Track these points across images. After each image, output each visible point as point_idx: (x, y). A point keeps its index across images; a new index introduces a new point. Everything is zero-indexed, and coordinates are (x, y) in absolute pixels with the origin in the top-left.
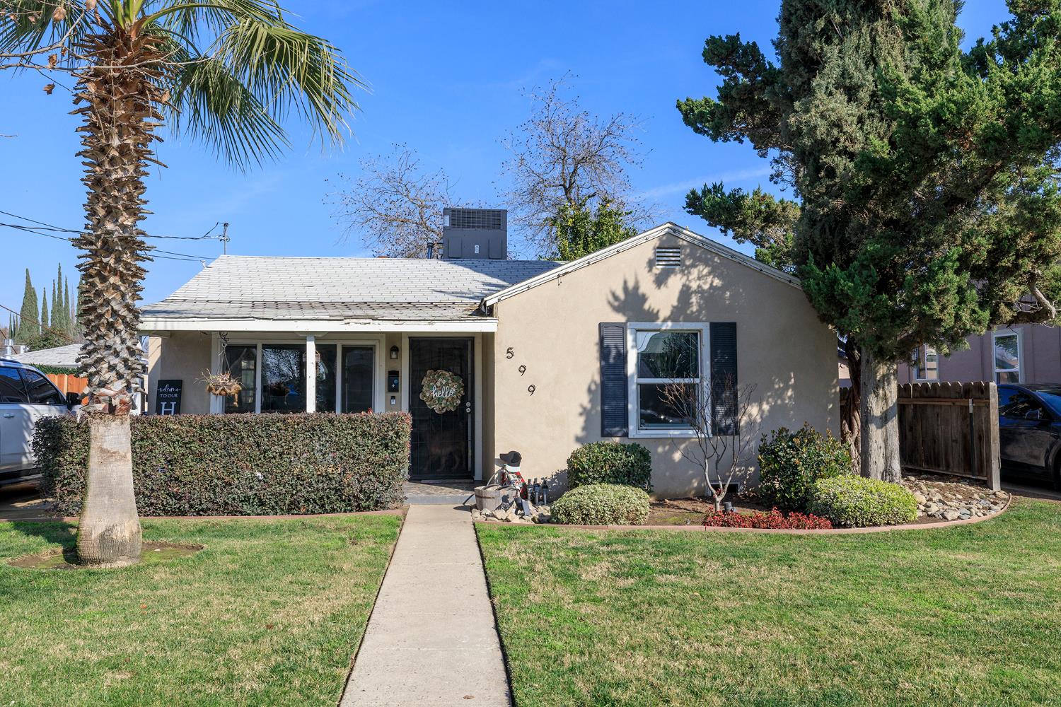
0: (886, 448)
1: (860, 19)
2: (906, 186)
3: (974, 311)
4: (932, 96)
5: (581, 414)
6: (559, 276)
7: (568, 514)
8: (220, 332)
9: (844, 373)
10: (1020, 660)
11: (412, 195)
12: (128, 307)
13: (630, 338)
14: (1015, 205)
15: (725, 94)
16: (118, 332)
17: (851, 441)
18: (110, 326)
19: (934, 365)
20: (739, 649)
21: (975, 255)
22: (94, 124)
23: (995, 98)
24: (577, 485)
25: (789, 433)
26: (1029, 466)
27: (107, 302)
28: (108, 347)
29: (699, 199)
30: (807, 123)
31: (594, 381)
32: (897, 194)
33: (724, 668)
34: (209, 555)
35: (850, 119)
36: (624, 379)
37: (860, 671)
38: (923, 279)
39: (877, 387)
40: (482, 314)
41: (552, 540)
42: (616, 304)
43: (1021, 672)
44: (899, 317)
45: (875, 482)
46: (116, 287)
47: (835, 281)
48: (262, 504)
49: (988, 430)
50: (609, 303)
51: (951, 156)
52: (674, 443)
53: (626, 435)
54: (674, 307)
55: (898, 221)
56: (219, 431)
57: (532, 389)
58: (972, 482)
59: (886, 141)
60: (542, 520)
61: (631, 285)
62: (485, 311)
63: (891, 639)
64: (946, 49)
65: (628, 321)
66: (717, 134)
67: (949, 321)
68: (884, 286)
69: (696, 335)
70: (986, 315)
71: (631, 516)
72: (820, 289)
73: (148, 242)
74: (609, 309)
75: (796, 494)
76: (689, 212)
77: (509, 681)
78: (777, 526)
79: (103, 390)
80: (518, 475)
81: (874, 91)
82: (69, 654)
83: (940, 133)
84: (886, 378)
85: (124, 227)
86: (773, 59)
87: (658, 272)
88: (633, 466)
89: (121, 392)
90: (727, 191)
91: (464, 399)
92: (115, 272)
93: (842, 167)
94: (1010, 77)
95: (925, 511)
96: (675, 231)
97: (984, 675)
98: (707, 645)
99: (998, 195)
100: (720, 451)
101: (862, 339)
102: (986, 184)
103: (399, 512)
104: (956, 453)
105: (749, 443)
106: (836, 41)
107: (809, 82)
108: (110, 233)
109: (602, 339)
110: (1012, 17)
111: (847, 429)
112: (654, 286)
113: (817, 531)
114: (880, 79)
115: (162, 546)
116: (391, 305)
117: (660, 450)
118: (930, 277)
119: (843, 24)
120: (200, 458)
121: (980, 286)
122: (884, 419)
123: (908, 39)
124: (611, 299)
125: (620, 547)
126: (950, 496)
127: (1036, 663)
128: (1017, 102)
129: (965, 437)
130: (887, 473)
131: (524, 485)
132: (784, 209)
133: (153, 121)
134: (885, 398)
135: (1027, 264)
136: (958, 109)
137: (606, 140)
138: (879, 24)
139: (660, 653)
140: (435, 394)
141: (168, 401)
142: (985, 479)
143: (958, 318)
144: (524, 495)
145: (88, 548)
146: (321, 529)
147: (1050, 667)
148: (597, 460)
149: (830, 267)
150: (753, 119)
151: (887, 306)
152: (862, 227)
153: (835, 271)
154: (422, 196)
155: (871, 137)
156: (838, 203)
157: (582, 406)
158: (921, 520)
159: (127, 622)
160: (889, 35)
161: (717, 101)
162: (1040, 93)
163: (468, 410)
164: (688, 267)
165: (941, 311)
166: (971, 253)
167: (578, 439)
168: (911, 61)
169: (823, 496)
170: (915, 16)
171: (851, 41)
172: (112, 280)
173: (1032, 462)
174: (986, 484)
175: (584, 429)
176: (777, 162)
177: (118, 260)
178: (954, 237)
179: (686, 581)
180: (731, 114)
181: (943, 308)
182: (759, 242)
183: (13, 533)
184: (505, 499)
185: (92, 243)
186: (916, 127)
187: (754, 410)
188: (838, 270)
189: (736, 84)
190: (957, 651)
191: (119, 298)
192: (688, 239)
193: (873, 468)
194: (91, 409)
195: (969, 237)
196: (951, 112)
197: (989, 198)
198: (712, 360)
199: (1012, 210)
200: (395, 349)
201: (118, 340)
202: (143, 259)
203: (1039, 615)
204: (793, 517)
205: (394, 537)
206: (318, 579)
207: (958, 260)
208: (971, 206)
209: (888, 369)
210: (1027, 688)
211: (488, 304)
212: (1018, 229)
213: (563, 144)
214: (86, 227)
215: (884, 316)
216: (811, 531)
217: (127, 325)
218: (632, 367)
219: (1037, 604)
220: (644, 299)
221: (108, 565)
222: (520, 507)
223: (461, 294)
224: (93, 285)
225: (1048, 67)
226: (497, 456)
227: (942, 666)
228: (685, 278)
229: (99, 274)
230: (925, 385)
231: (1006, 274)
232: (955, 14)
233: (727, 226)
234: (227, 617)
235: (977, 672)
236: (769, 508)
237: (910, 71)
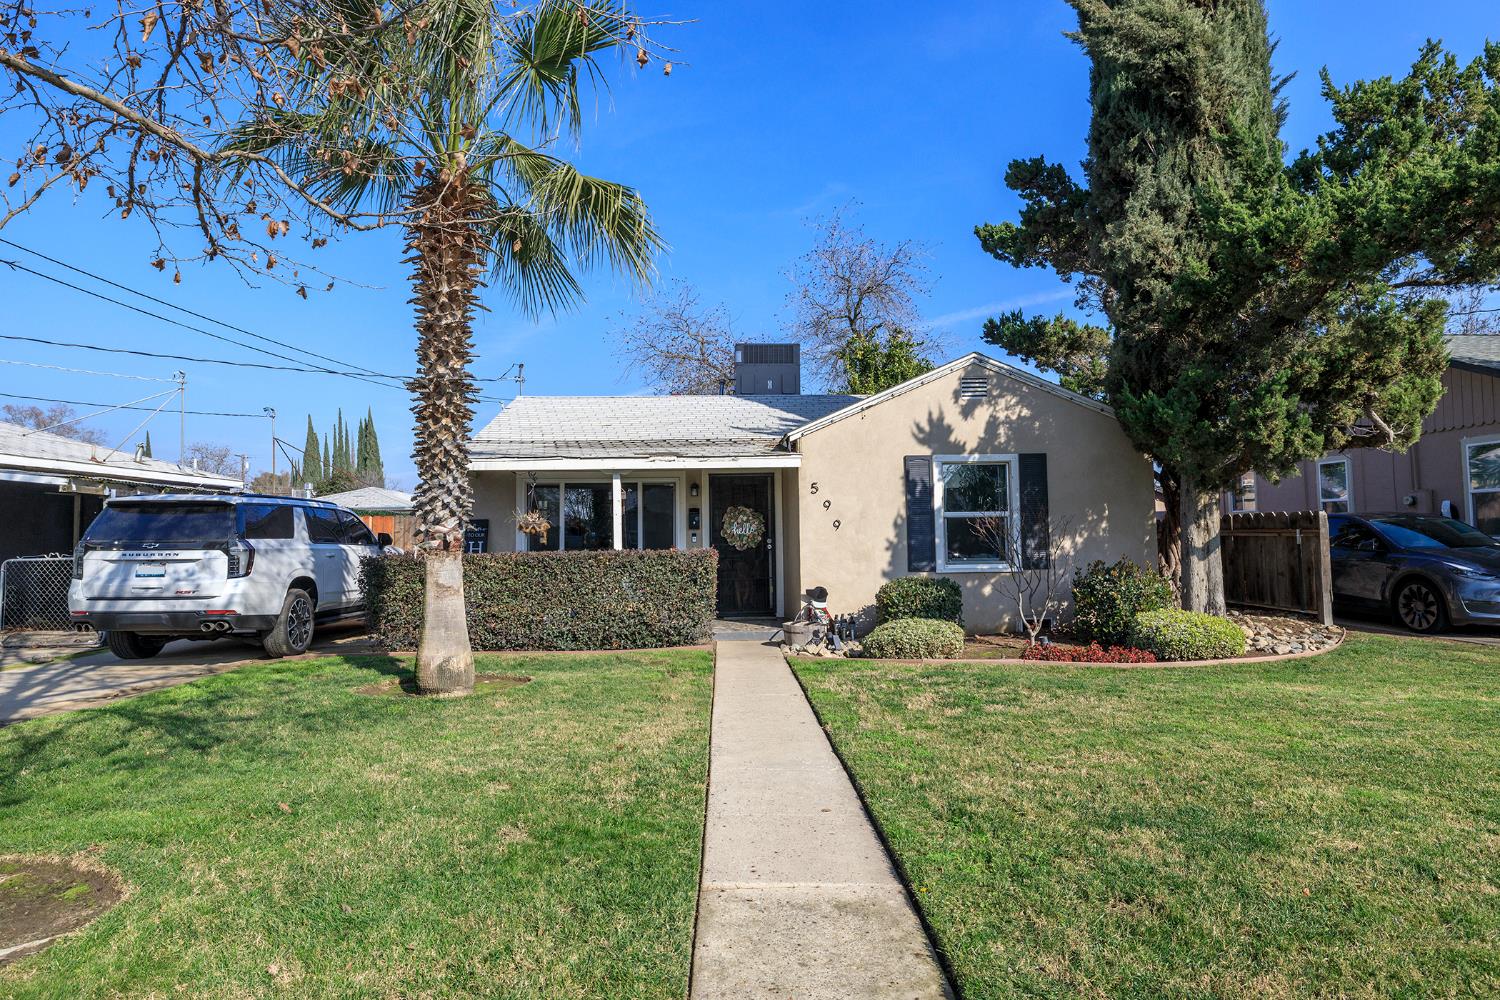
0: (1209, 580)
1: (1176, 136)
2: (1228, 308)
3: (1306, 436)
4: (1257, 214)
5: (887, 549)
6: (863, 410)
7: (881, 648)
8: (529, 471)
9: (1160, 506)
10: (1374, 782)
11: (693, 331)
12: (459, 447)
13: (936, 471)
14: (1350, 324)
15: (1028, 217)
16: (450, 471)
17: (1168, 574)
18: (443, 466)
19: (1252, 496)
20: (1084, 771)
21: (1307, 378)
22: (425, 273)
23: (1326, 214)
24: (886, 621)
25: (1106, 566)
26: (1363, 600)
27: (440, 443)
28: (442, 486)
29: (997, 327)
30: (1121, 247)
31: (899, 516)
32: (1220, 317)
33: (1073, 787)
34: (540, 684)
35: (1166, 241)
36: (931, 512)
37: (1212, 790)
38: (1247, 405)
39: (1198, 518)
40: (786, 449)
41: (869, 673)
42: (921, 436)
43: (1380, 792)
44: (1224, 443)
45: (1198, 614)
46: (447, 428)
47: (1153, 409)
48: (575, 639)
49: (1318, 561)
50: (914, 435)
51: (1278, 275)
52: (984, 577)
53: (933, 569)
54: (981, 439)
55: (1220, 344)
56: (533, 568)
57: (837, 525)
58: (1301, 617)
59: (1205, 262)
60: (853, 655)
61: (935, 416)
62: (787, 446)
63: (1239, 763)
64: (1270, 166)
65: (933, 453)
66: (1020, 259)
67: (1277, 445)
68: (1205, 412)
69: (1004, 466)
70: (1321, 439)
71: (946, 650)
72: (1137, 418)
73: (476, 385)
74: (913, 442)
75: (1114, 628)
76: (987, 342)
77: (861, 797)
78: (1098, 660)
79: (438, 527)
80: (825, 610)
81: (1192, 211)
82: (447, 768)
83: (1268, 253)
84: (1208, 507)
85: (454, 370)
86: (1081, 180)
87: (964, 403)
88: (944, 600)
89: (454, 529)
90: (1027, 319)
91: (765, 536)
92: (446, 413)
93: (1158, 290)
94: (1341, 192)
95: (1253, 645)
96: (981, 361)
97: (1339, 795)
98: (1051, 767)
99: (1329, 315)
100: (1034, 585)
101: (1183, 468)
102: (1317, 304)
103: (709, 648)
104: (1283, 588)
105: (1063, 576)
106: (1150, 160)
107: (1121, 204)
108: (441, 376)
109: (907, 472)
110: (1340, 126)
111: (1164, 563)
112: (961, 417)
113: (1141, 665)
114: (1200, 198)
115: (490, 678)
116: (689, 443)
117: (969, 584)
118: (1257, 401)
119: (1157, 143)
120: (515, 595)
121: (1310, 410)
122: (1206, 551)
123: (1228, 157)
124: (916, 431)
125: (942, 680)
126: (1280, 630)
127: (1396, 785)
128: (1351, 218)
129: (1292, 569)
130: (1211, 606)
131: (831, 620)
132: (1089, 335)
133: (478, 267)
134: (1207, 529)
135: (1363, 386)
136: (1287, 227)
137: (892, 268)
138: (1196, 141)
139: (1004, 775)
140: (736, 531)
141: (476, 540)
142: (1315, 613)
143: (1288, 443)
144: (831, 628)
145: (428, 678)
146: (637, 663)
147: (1408, 788)
148: (907, 595)
149: (1147, 394)
150: (1058, 243)
151: (1210, 432)
152: (1182, 351)
153: (1152, 399)
154: (704, 331)
155: (1189, 258)
156: (1155, 327)
157: (888, 540)
158: (1249, 654)
159: (486, 743)
160: (1207, 151)
161: (1020, 226)
162: (1376, 208)
163: (769, 547)
164: (995, 397)
165: (1269, 437)
166: (1302, 375)
167: (885, 574)
168: (1231, 177)
169: (1145, 630)
170: (1236, 133)
171: (1166, 160)
172: (444, 421)
173: (1367, 595)
174: (1317, 618)
175: (890, 564)
176: (1082, 286)
177: (449, 402)
178: (1282, 360)
179: (1015, 710)
180: (1034, 239)
181: (1272, 434)
182: (1064, 370)
183: (346, 666)
184: (816, 633)
185: (425, 387)
186: (1241, 247)
187: (1067, 544)
188: (1155, 396)
189: (1040, 208)
190: (1308, 773)
191: (450, 438)
192: (996, 369)
193: (1195, 602)
194: (427, 546)
195: (1299, 359)
196: (1279, 231)
197: (1320, 318)
198: (1021, 492)
199: (1346, 329)
200: (694, 486)
201: (450, 479)
202: (472, 401)
203: (1389, 743)
204: (1114, 650)
205: (712, 670)
206: (649, 707)
207: (1286, 383)
208: (1299, 326)
209: (1210, 499)
210: (1386, 807)
211: (792, 439)
212: (1352, 350)
213: (848, 275)
214: (419, 371)
215: (1206, 444)
216: (1135, 665)
217: (458, 464)
218: (938, 500)
219: (1387, 732)
220: (949, 430)
221: (447, 695)
222: (831, 642)
223: (758, 431)
224: (426, 426)
225: (1382, 179)
226: (803, 592)
227: (1296, 787)
228: (992, 408)
229: (432, 416)
230: (1246, 516)
231: (1340, 396)
232: (1278, 127)
233: (1028, 354)
234: (576, 739)
235: (1332, 792)
236: (1086, 643)
237: (1230, 188)
